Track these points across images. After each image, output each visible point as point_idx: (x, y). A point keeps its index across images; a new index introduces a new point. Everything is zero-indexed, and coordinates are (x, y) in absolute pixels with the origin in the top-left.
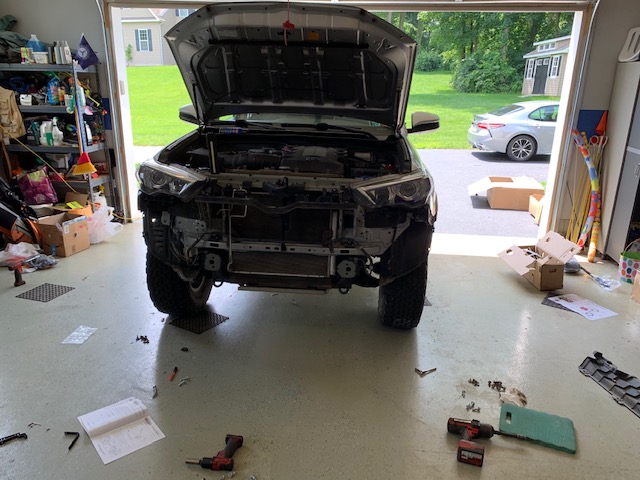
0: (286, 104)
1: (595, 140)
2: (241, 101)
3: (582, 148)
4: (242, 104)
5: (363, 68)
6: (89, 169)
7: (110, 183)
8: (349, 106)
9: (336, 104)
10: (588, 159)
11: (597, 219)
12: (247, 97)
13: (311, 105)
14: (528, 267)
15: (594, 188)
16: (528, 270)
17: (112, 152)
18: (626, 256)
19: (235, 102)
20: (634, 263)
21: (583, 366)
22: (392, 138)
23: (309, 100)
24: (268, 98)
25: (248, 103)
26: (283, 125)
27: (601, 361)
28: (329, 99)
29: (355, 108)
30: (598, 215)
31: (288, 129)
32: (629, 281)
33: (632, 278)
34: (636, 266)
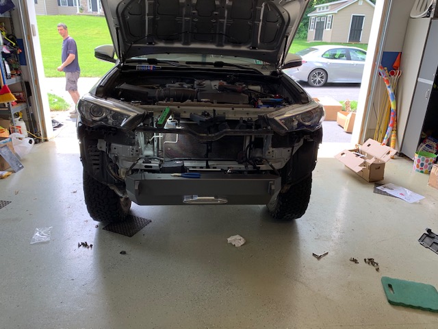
0: (193, 46)
2: (156, 43)
3: (385, 78)
4: (156, 45)
5: (261, 18)
6: (11, 98)
7: (27, 109)
8: (244, 48)
9: (233, 46)
10: (389, 87)
11: (395, 129)
12: (160, 40)
13: (213, 47)
14: (360, 166)
15: (393, 107)
16: (361, 168)
17: (28, 85)
18: (420, 155)
19: (150, 43)
20: (426, 159)
21: (422, 240)
22: (274, 73)
23: (212, 42)
24: (178, 40)
25: (161, 45)
26: (188, 63)
28: (228, 42)
29: (249, 50)
30: (395, 125)
31: (192, 66)
32: (422, 172)
33: (424, 170)
34: (427, 161)
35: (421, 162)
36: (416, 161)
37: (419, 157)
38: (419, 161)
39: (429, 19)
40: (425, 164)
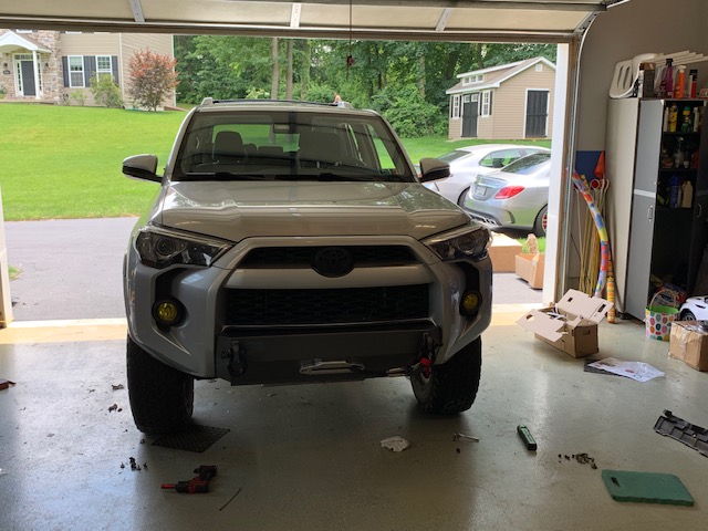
1: (596, 185)
3: (585, 193)
10: (593, 205)
11: (610, 274)
14: (559, 331)
15: (603, 238)
16: (560, 335)
18: (653, 310)
20: (662, 317)
21: (658, 426)
27: (673, 419)
30: (610, 268)
32: (660, 338)
33: (662, 335)
34: (665, 320)
35: (656, 323)
36: (648, 321)
37: (652, 315)
38: (652, 321)
39: (636, 100)
40: (662, 325)
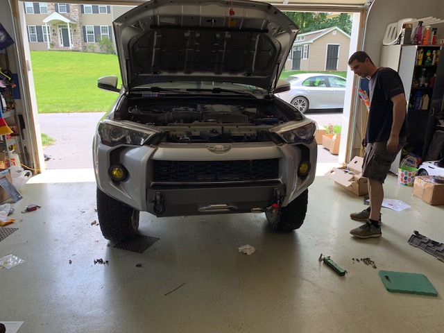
0: (194, 74)
2: (160, 73)
3: (366, 101)
4: (160, 75)
5: (256, 48)
6: (7, 131)
8: (240, 75)
9: (230, 73)
12: (164, 69)
13: (212, 74)
16: (350, 183)
17: (21, 117)
18: (403, 169)
19: (155, 73)
20: (409, 172)
21: (411, 240)
22: (267, 97)
23: (211, 71)
24: (181, 70)
25: (165, 74)
26: (188, 90)
27: (420, 237)
28: (226, 70)
29: (244, 76)
31: (193, 93)
32: (406, 185)
33: (408, 183)
34: (410, 175)
35: (405, 176)
36: (399, 175)
37: (402, 171)
38: (402, 175)
39: (400, 46)
40: (408, 177)
